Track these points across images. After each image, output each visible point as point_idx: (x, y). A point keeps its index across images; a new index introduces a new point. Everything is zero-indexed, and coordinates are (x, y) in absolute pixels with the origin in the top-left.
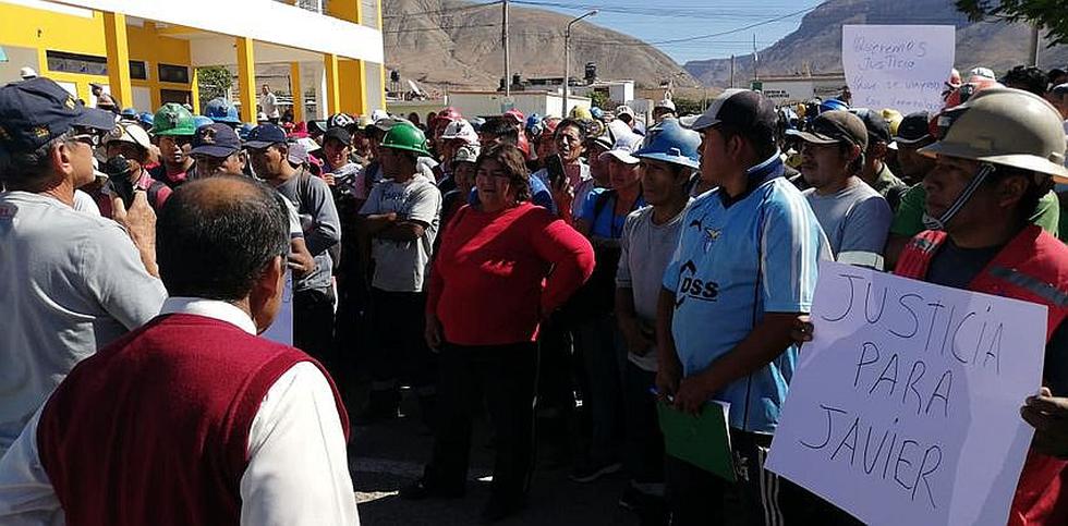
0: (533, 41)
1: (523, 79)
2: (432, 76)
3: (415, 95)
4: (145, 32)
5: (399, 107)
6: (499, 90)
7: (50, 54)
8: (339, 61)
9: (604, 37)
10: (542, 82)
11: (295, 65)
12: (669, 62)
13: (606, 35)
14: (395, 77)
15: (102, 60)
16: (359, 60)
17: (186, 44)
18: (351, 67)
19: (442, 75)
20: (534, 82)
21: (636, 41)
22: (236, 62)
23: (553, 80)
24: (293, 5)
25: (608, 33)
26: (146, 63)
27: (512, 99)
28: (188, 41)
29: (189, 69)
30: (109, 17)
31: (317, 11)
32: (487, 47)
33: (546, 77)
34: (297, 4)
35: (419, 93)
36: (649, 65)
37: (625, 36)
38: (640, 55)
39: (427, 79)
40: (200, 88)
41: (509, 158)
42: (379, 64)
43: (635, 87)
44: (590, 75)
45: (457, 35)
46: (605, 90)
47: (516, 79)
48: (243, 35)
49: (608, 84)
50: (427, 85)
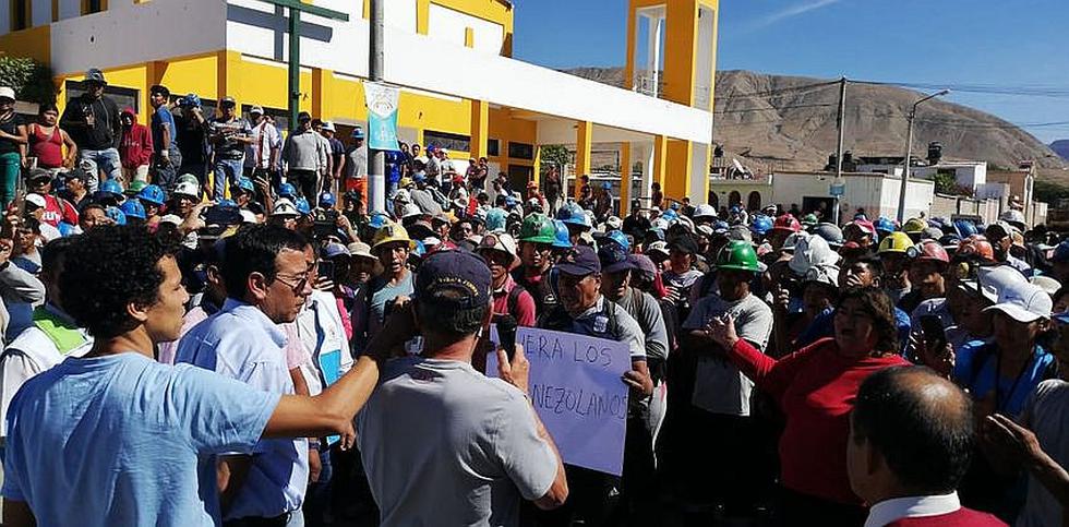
0: (868, 118)
1: (855, 157)
2: (756, 150)
3: (738, 173)
4: (501, 115)
5: (722, 185)
6: (827, 168)
7: (426, 133)
8: (668, 142)
9: (951, 113)
10: (876, 161)
11: (626, 146)
12: (1031, 140)
13: (955, 111)
14: (718, 153)
15: (468, 138)
16: (687, 141)
17: (534, 124)
18: (679, 147)
19: (766, 150)
20: (867, 160)
21: (990, 117)
22: (576, 142)
23: (890, 158)
24: (631, 89)
25: (957, 109)
26: (500, 142)
27: (843, 180)
28: (535, 123)
29: (535, 148)
30: (476, 103)
31: (652, 95)
32: (816, 122)
33: (882, 155)
34: (635, 88)
35: (743, 171)
36: (1004, 143)
37: (975, 111)
38: (996, 134)
39: (750, 153)
40: (541, 163)
41: (875, 299)
42: (707, 145)
43: (988, 169)
44: (934, 155)
45: (785, 110)
46: (950, 172)
47: (847, 156)
48: (584, 119)
49: (954, 165)
50: (751, 160)
